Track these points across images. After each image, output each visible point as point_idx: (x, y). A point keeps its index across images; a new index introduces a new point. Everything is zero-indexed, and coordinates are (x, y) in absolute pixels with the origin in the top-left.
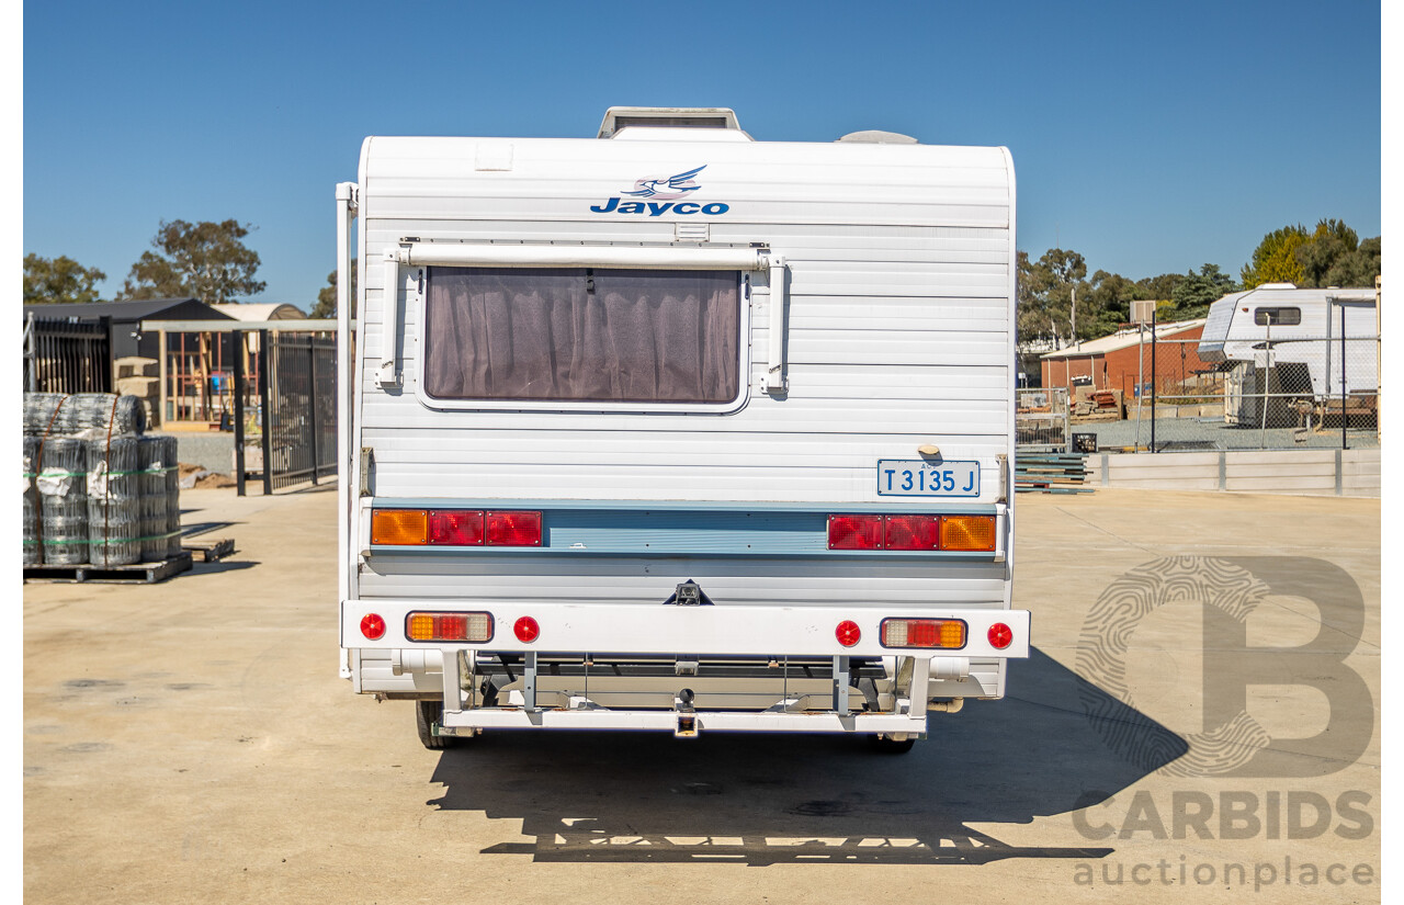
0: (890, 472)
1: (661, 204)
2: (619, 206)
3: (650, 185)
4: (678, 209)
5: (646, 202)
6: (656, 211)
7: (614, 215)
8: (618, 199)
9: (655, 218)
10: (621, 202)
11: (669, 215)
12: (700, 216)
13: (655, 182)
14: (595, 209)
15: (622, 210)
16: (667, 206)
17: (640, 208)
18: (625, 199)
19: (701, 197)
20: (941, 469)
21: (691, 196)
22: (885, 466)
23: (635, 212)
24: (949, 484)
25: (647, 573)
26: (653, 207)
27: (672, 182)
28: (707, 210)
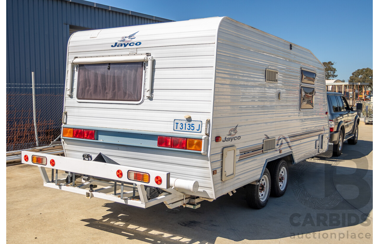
0: (177, 123)
1: (126, 43)
2: (117, 45)
3: (124, 38)
4: (130, 45)
5: (123, 43)
6: (125, 45)
7: (116, 48)
8: (117, 43)
9: (125, 48)
10: (118, 44)
11: (128, 46)
12: (135, 46)
13: (126, 37)
14: (112, 46)
15: (118, 46)
16: (128, 44)
17: (121, 45)
18: (119, 42)
19: (135, 41)
20: (191, 123)
21: (133, 41)
22: (176, 121)
23: (121, 46)
24: (193, 128)
25: (118, 149)
26: (124, 44)
27: (130, 37)
28: (136, 44)
